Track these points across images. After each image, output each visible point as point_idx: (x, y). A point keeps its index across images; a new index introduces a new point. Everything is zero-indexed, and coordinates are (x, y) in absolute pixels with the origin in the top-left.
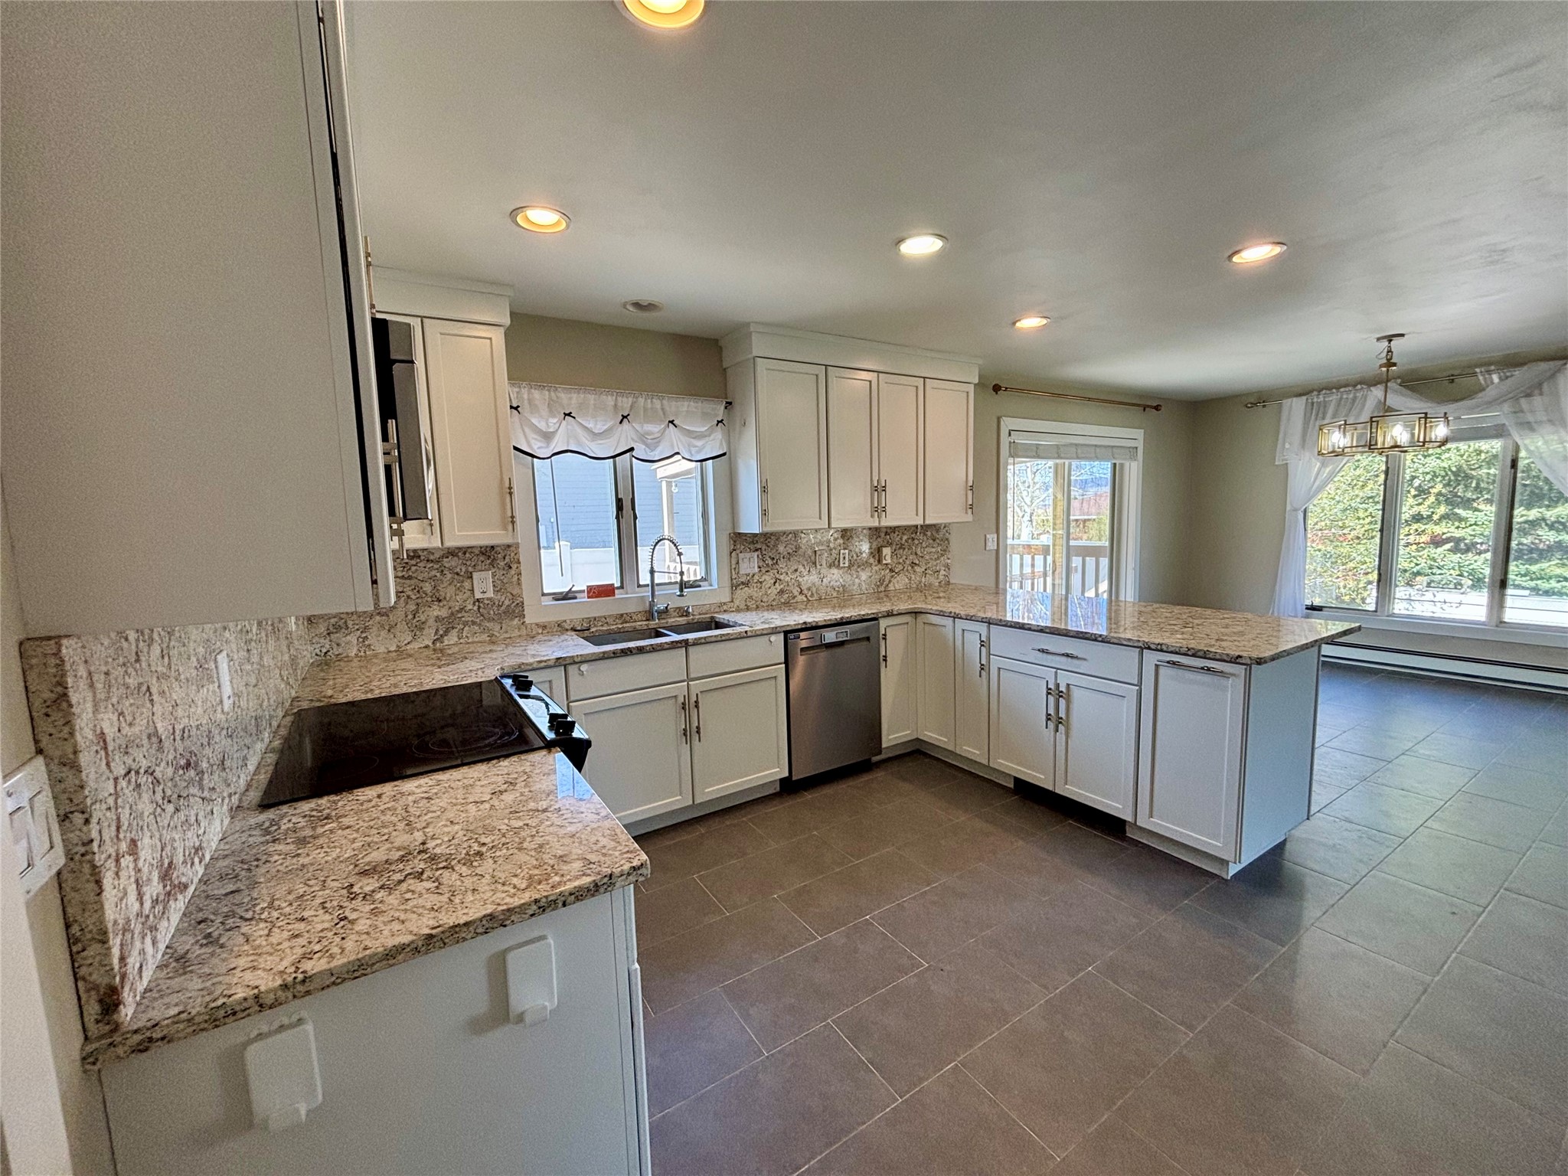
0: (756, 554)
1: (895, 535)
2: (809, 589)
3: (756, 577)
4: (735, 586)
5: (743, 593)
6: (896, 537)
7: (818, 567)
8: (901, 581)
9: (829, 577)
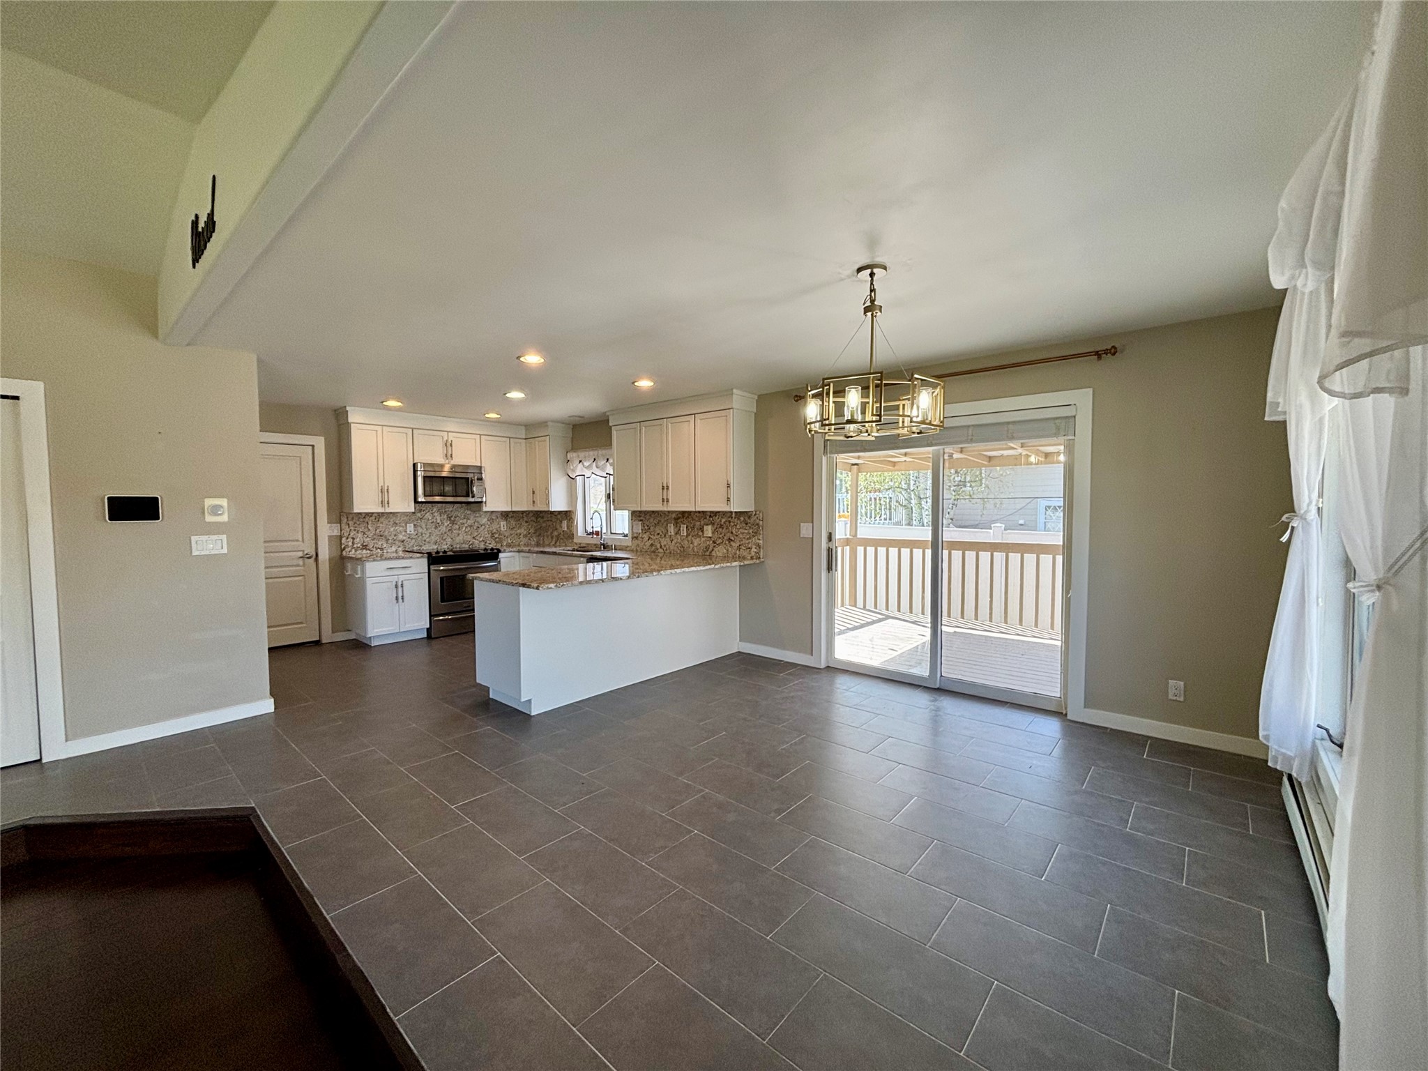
0: (641, 522)
2: (665, 546)
3: (641, 535)
4: (632, 538)
5: (636, 542)
6: (717, 520)
7: (669, 534)
8: (720, 551)
9: (675, 541)
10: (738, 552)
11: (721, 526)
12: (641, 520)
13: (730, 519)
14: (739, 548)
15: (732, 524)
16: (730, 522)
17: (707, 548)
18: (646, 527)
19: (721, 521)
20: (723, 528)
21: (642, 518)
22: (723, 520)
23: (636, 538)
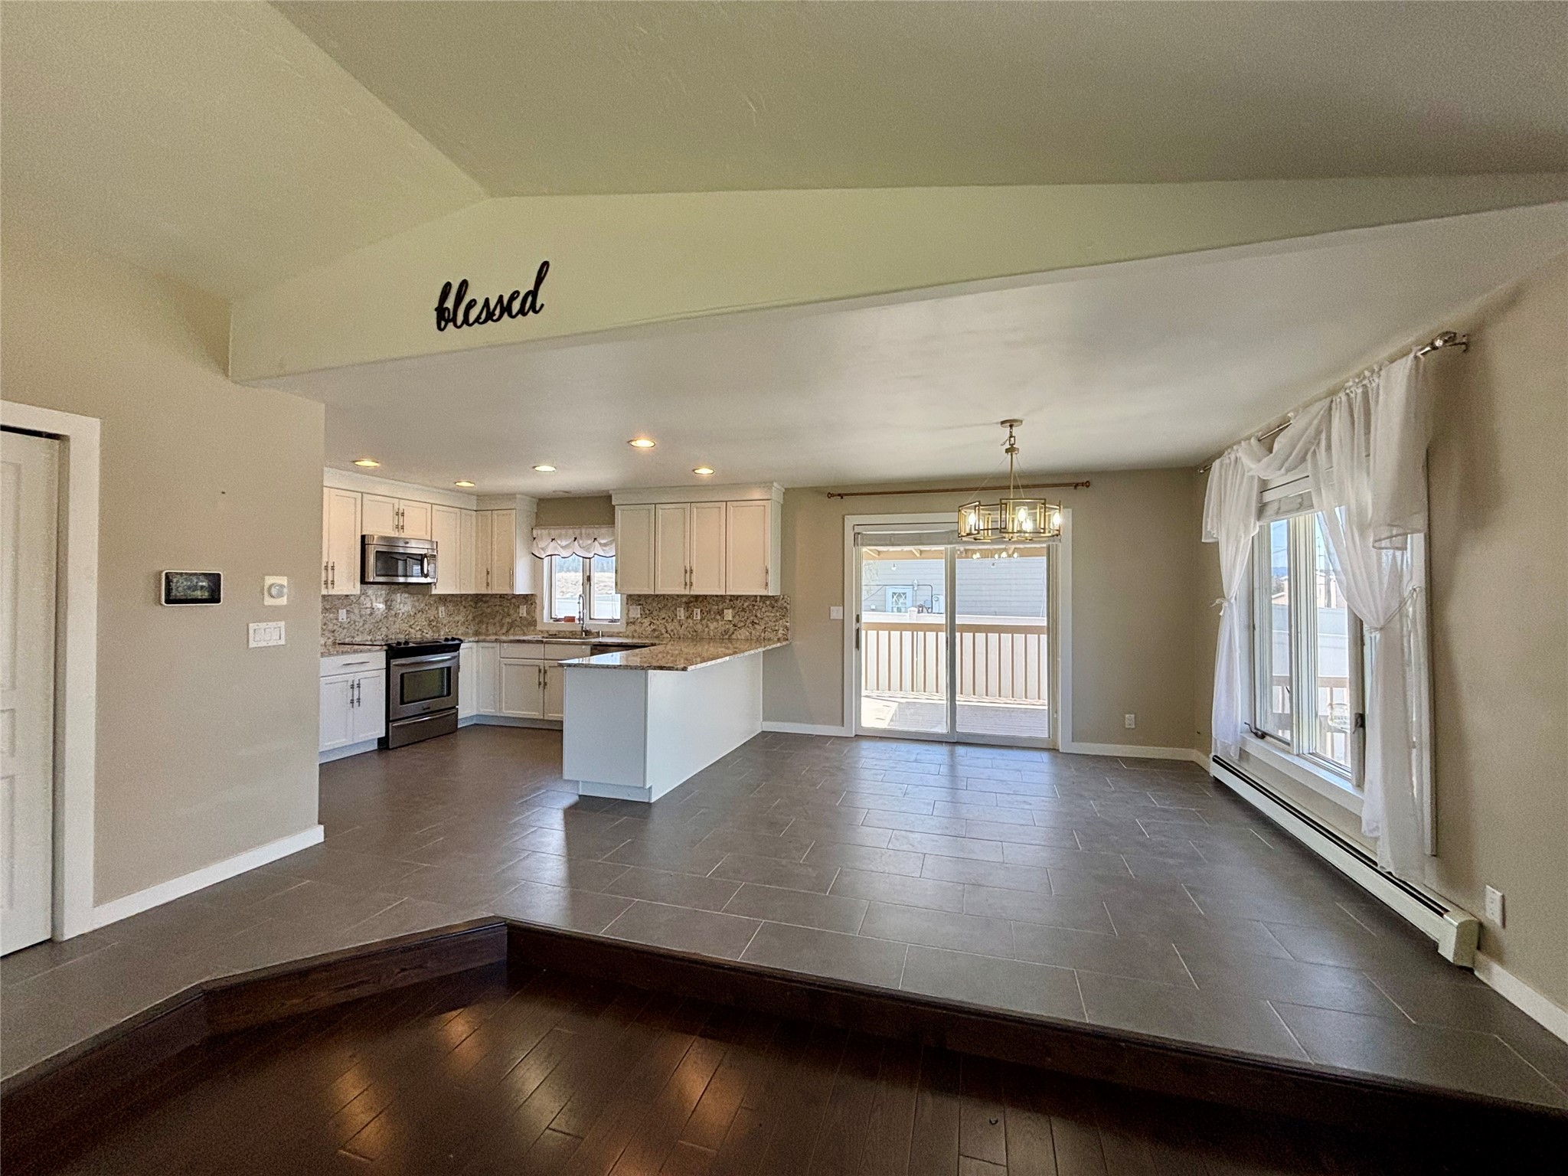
0: (639, 607)
1: (738, 602)
2: (672, 631)
3: (639, 620)
4: (628, 623)
5: (632, 628)
6: (738, 603)
7: (678, 618)
8: (743, 634)
9: (686, 625)
10: (763, 635)
11: (744, 610)
12: (640, 605)
13: (754, 603)
14: (764, 630)
15: (756, 607)
16: (754, 606)
17: (726, 632)
18: (648, 612)
19: (743, 605)
20: (746, 612)
21: (640, 602)
22: (746, 604)
23: (634, 623)
